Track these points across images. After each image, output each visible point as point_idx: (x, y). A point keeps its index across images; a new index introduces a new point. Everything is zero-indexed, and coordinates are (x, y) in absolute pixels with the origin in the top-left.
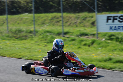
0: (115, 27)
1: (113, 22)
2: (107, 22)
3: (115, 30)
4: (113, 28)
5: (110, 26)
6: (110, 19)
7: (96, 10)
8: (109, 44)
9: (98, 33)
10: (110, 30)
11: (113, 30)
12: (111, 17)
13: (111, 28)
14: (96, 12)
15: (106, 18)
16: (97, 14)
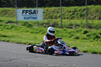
0: (27, 17)
1: (26, 14)
2: (23, 14)
3: (27, 19)
4: (26, 18)
5: (24, 17)
6: (24, 12)
7: (16, 6)
8: (21, 28)
9: (18, 21)
10: (24, 19)
11: (26, 19)
12: (24, 11)
13: (25, 18)
14: (16, 8)
15: (22, 11)
16: (17, 9)
